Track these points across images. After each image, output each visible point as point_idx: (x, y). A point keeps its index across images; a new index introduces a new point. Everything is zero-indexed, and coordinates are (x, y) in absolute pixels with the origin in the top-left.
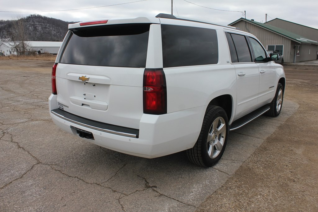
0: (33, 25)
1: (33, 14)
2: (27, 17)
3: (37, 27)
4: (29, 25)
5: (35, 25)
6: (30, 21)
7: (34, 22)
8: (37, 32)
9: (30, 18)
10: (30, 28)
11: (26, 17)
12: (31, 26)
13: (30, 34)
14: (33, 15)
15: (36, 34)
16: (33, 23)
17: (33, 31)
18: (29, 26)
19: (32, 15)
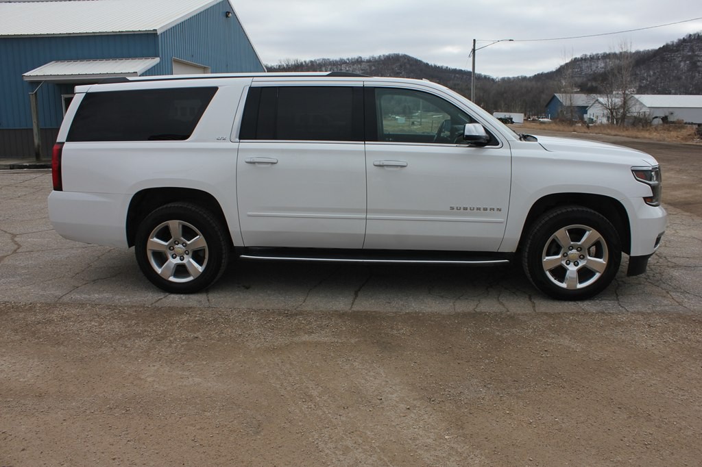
0: (690, 58)
1: (695, 32)
2: (680, 40)
3: (699, 61)
4: (680, 59)
5: (696, 58)
6: (683, 50)
7: (693, 51)
8: (697, 74)
9: (687, 43)
10: (682, 64)
11: (676, 40)
12: (685, 61)
13: (679, 79)
14: (695, 35)
15: (693, 77)
16: (690, 54)
17: (689, 71)
18: (680, 61)
19: (690, 35)
